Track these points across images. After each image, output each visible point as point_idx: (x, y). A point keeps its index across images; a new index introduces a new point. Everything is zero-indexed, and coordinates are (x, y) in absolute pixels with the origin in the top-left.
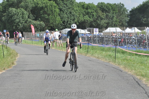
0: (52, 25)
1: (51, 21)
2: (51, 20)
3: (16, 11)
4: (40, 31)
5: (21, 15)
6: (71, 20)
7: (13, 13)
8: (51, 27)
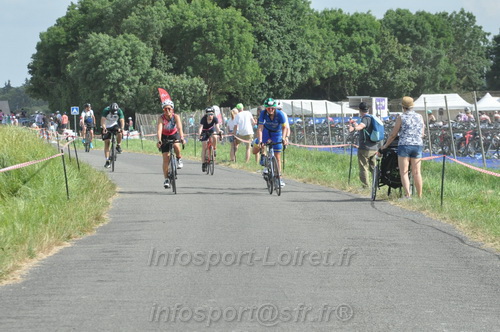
0: (231, 89)
1: (228, 76)
2: (228, 72)
3: (110, 44)
4: (193, 110)
5: (127, 55)
6: (295, 69)
7: (103, 50)
8: (229, 94)
